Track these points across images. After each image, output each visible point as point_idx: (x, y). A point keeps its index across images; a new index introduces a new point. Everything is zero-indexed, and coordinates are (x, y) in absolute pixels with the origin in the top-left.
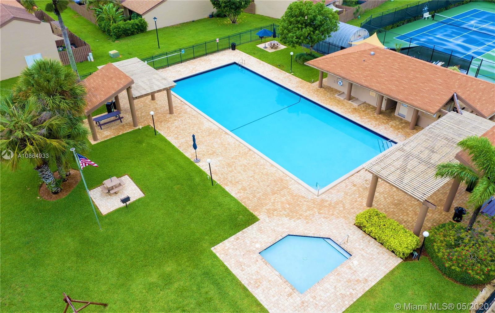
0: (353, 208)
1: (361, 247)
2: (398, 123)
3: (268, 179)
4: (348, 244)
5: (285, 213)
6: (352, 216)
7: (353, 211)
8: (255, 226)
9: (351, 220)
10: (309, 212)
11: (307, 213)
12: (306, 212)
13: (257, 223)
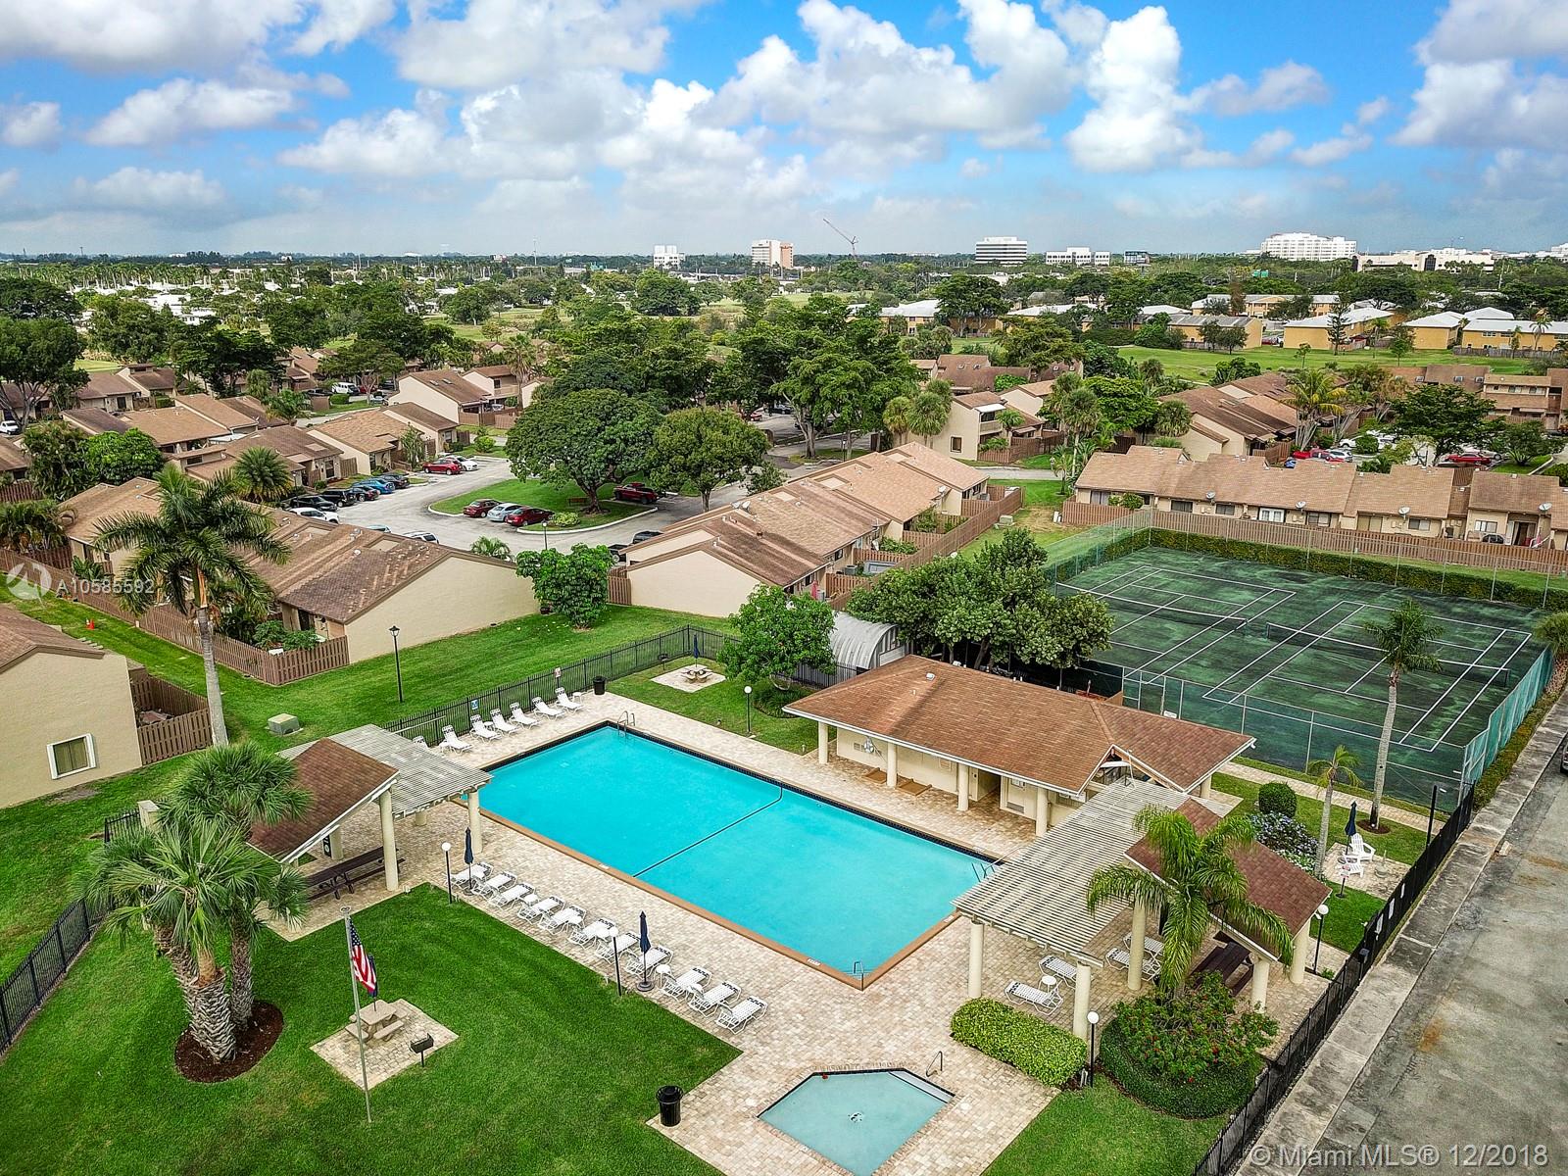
0: (943, 1005)
1: (973, 1076)
2: (1009, 825)
3: (744, 967)
4: (945, 1074)
5: (798, 1031)
6: (943, 1022)
7: (942, 1010)
8: (737, 1065)
9: (942, 1028)
10: (848, 1024)
11: (844, 1027)
12: (842, 1023)
13: (739, 1058)
